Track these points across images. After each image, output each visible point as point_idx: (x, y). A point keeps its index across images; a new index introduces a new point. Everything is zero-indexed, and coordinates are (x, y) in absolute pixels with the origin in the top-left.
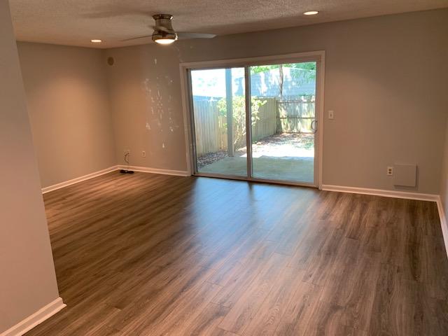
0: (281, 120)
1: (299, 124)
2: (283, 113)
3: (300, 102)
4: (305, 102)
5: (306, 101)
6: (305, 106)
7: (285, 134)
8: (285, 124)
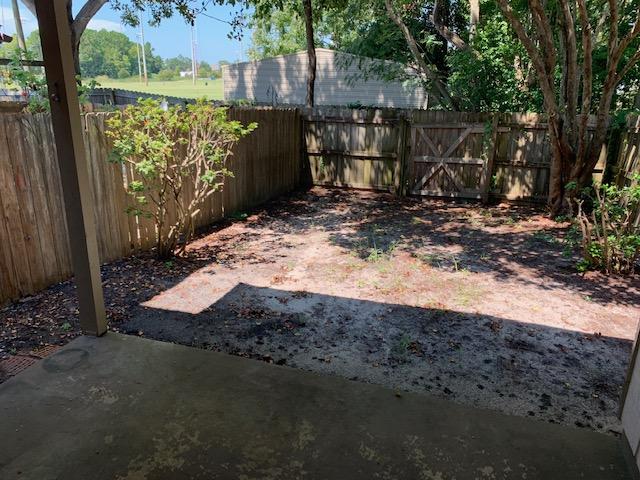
0: (312, 159)
1: (347, 172)
2: (313, 145)
3: (351, 122)
4: (359, 124)
5: (361, 121)
6: (361, 133)
7: (316, 189)
8: (318, 169)
